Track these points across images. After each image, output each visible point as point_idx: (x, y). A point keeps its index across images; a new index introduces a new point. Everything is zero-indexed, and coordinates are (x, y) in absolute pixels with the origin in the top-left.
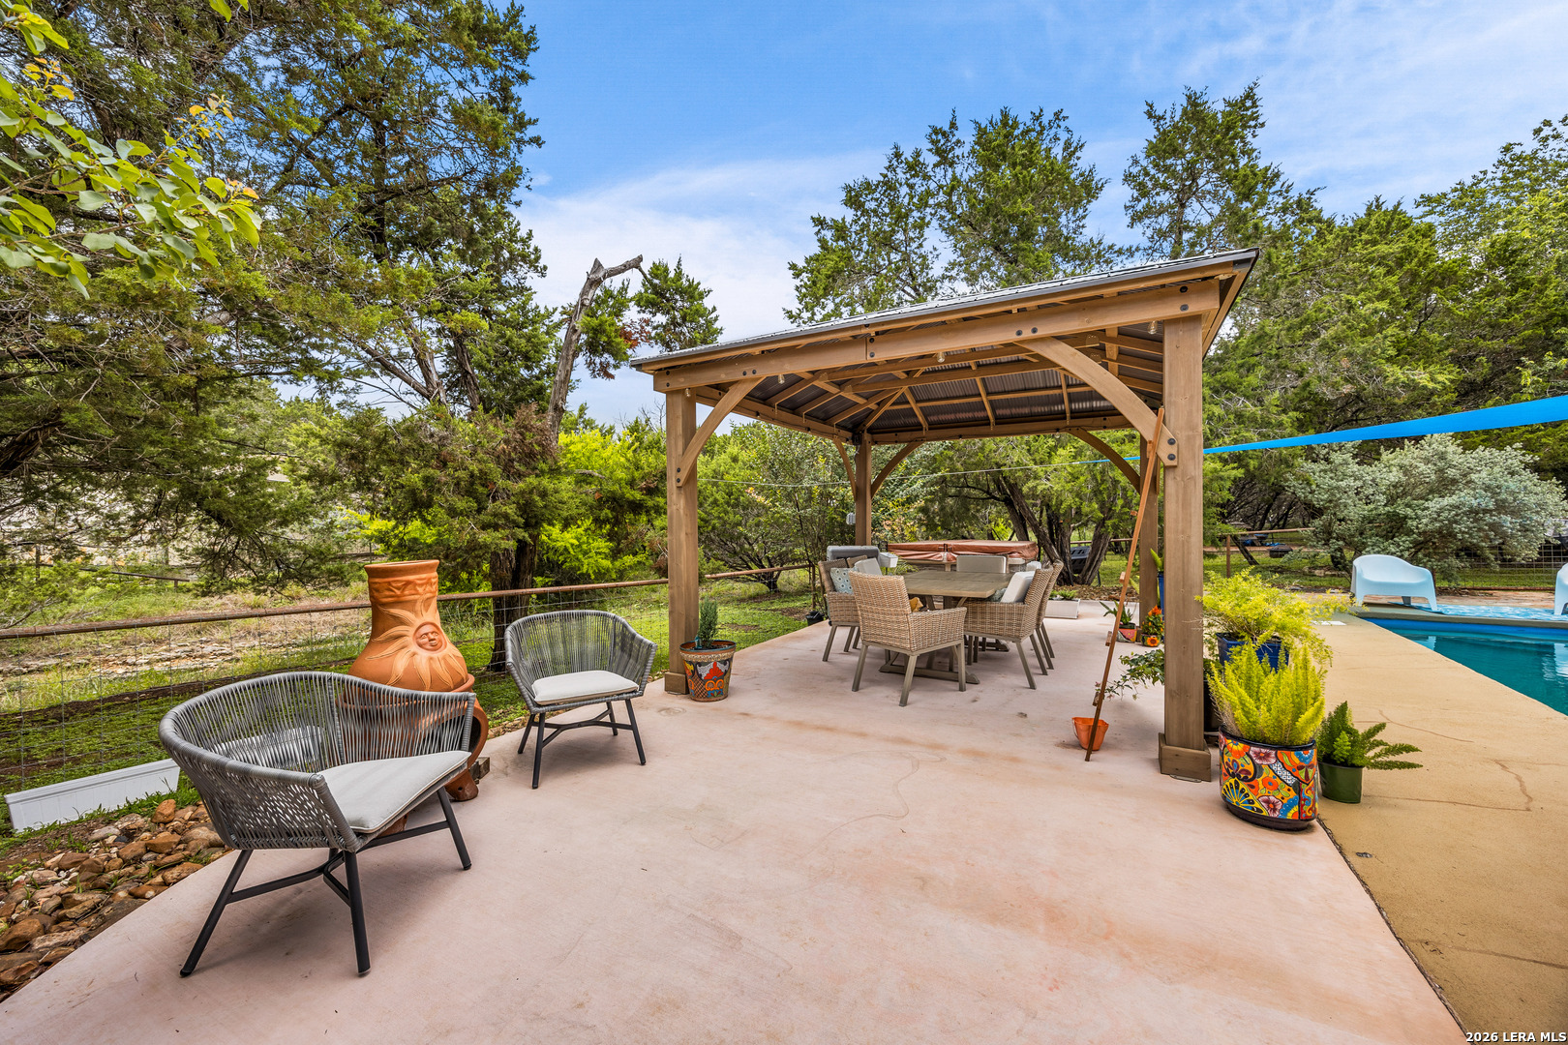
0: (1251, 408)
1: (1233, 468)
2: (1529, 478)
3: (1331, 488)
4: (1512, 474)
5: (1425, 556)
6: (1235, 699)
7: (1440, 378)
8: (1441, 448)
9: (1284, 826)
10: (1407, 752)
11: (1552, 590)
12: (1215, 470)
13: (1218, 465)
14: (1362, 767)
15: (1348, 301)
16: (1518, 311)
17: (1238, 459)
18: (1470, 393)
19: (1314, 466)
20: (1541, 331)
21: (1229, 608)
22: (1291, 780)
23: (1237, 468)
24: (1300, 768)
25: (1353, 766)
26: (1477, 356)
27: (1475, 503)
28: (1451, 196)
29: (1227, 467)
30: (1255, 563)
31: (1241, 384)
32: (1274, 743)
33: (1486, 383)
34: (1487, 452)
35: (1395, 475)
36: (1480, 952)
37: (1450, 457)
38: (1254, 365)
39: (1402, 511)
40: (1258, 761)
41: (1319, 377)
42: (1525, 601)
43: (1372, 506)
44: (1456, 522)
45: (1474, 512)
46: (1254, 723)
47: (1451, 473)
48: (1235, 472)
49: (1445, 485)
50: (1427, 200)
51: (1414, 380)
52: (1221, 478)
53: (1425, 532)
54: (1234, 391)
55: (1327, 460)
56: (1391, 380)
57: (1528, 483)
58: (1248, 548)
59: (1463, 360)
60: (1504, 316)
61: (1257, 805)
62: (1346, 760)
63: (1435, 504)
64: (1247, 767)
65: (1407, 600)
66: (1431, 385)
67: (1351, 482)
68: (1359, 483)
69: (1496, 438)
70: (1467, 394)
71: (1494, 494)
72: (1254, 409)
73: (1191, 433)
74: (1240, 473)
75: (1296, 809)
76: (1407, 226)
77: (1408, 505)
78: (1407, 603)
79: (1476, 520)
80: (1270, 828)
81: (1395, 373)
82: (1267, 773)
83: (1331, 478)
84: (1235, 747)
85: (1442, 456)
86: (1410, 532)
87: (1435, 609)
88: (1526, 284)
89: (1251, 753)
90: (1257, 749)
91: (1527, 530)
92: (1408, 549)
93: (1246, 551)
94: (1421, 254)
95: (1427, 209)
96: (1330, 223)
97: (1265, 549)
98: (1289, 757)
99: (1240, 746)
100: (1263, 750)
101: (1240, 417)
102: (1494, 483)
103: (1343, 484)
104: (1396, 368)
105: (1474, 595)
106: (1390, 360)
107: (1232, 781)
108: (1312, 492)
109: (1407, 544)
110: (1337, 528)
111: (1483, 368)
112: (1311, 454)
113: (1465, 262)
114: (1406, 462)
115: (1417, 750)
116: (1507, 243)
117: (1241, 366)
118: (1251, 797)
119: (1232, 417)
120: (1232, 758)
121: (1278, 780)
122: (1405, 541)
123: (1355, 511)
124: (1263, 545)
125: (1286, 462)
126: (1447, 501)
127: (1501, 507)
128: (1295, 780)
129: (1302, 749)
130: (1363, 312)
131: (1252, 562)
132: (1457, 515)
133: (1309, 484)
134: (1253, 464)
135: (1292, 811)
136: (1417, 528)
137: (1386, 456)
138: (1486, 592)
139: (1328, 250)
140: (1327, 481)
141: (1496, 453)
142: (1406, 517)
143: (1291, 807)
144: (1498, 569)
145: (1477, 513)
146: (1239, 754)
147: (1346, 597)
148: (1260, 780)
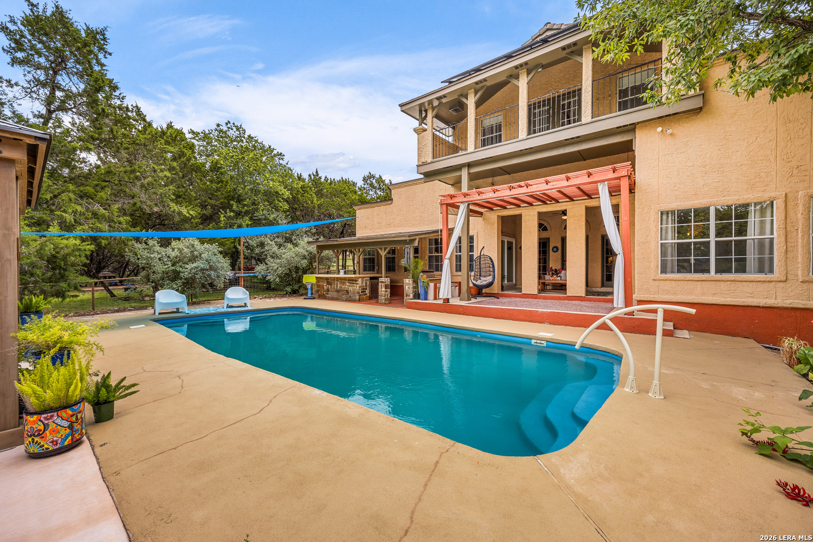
0: (102, 211)
1: (88, 245)
2: (220, 257)
3: (147, 258)
4: (215, 255)
5: (187, 288)
6: (30, 391)
7: (191, 212)
8: (192, 243)
9: (63, 450)
10: (134, 387)
11: (224, 299)
12: (76, 244)
13: (78, 242)
14: (114, 401)
15: (153, 167)
16: (220, 191)
17: (94, 239)
18: (207, 220)
19: (140, 246)
20: (226, 201)
21: (35, 337)
22: (66, 424)
23: (90, 245)
24: (72, 416)
25: (109, 402)
26: (207, 205)
27: (202, 266)
28: (201, 134)
29: (84, 243)
30: (115, 296)
31: (96, 195)
32: (56, 408)
33: (211, 216)
34: (207, 246)
35: (175, 253)
36: (139, 463)
37: (195, 246)
38: (105, 186)
39: (178, 269)
40: (46, 422)
41: (141, 201)
42: (218, 304)
43: (166, 266)
44: (197, 274)
45: (202, 270)
46: (44, 401)
47: (196, 253)
48: (89, 247)
49: (193, 259)
50: (192, 132)
51: (181, 211)
52: (80, 250)
53: (186, 278)
54: (92, 199)
55: (146, 243)
56: (172, 209)
57: (219, 259)
58: (110, 288)
59: (203, 206)
60: (215, 192)
61: (46, 446)
62: (106, 401)
63: (190, 266)
64: (39, 428)
65: (178, 309)
66: (187, 215)
67: (156, 255)
68: (160, 256)
69: (211, 241)
70: (205, 220)
71: (209, 263)
72: (104, 211)
73: (7, 232)
74: (92, 247)
75: (70, 438)
76: (183, 140)
77: (181, 267)
78: (178, 311)
79: (203, 273)
80: (55, 455)
81: (174, 207)
82: (52, 426)
83: (148, 253)
84: (32, 419)
85: (193, 246)
86: (181, 279)
87: (187, 312)
88: (222, 181)
89: (42, 419)
90: (45, 415)
91: (219, 277)
92: (180, 286)
93: (109, 290)
94: (187, 156)
95: (193, 136)
96: (150, 124)
97: (122, 287)
98: (66, 412)
99: (35, 417)
100: (49, 415)
101: (95, 215)
102: (209, 258)
103: (152, 256)
104: (174, 205)
105: (204, 303)
106: (172, 200)
107: (30, 439)
108: (138, 259)
109: (181, 284)
110: (152, 277)
111: (208, 211)
112: (137, 240)
113: (203, 165)
114: (180, 247)
115: (138, 384)
116: (217, 163)
117: (97, 185)
118: (42, 444)
119: (90, 214)
120: (29, 427)
121: (59, 427)
122: (179, 282)
123: (160, 268)
124: (122, 285)
125: (124, 243)
126: (195, 265)
127: (211, 268)
128: (69, 423)
129: (73, 406)
130: (160, 175)
131: (112, 295)
132: (197, 271)
133: (136, 255)
134: (104, 242)
135: (68, 440)
136: (184, 277)
137: (174, 243)
138: (208, 302)
139: (145, 138)
140: (146, 254)
141: (211, 246)
142: (180, 272)
143: (66, 438)
144: (211, 292)
145: (204, 270)
146: (34, 422)
147: (152, 311)
148: (47, 432)
